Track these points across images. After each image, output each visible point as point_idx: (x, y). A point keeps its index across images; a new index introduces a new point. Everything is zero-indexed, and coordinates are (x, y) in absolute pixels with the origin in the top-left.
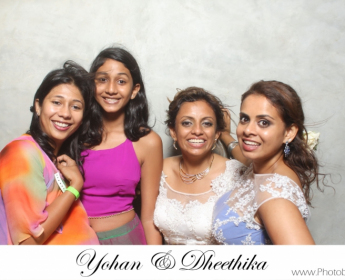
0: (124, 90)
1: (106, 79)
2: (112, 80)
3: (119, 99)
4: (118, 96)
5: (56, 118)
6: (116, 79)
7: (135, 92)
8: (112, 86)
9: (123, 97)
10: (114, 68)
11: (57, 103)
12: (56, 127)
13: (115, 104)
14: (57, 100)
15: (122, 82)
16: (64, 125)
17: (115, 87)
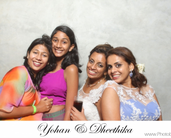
0: (65, 46)
1: (57, 40)
2: (60, 41)
3: (62, 51)
4: (62, 49)
5: (34, 60)
6: (62, 41)
7: (72, 48)
8: (59, 44)
9: (64, 50)
10: (61, 35)
11: (36, 53)
12: (34, 64)
13: (60, 53)
14: (36, 51)
15: (65, 42)
16: (38, 64)
17: (61, 45)
